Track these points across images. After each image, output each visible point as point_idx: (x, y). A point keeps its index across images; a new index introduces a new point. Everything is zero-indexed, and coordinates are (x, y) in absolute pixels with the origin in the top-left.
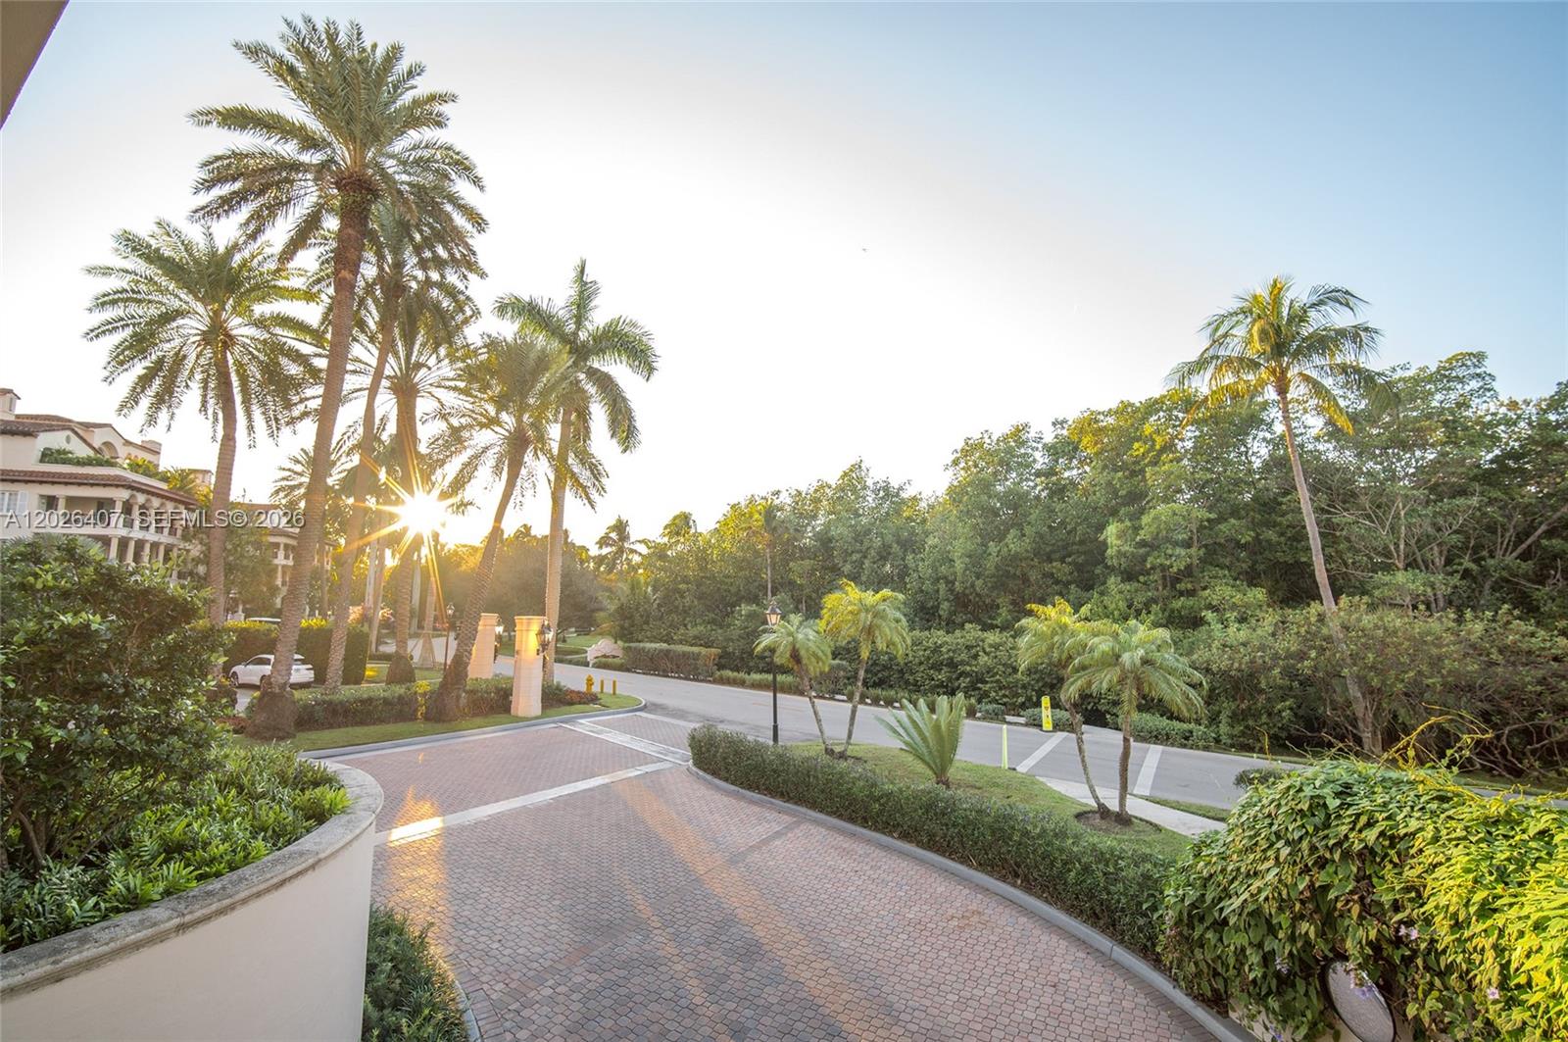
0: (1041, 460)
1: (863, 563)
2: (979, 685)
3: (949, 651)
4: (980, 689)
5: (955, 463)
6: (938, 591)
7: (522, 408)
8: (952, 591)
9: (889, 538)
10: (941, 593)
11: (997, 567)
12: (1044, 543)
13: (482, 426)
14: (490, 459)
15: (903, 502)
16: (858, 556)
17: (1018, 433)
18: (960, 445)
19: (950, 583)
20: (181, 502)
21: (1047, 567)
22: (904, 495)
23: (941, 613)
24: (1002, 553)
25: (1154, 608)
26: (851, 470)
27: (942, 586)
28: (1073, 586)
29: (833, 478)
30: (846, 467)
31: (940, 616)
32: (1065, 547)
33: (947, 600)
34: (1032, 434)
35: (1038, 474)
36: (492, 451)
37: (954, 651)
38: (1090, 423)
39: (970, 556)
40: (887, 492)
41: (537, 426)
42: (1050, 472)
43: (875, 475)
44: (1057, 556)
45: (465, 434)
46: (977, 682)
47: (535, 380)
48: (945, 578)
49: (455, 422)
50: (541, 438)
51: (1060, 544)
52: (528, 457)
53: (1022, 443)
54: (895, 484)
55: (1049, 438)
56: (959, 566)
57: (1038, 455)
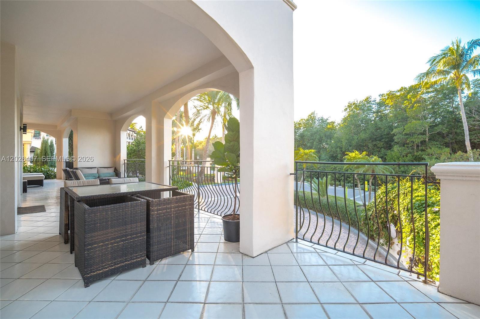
0: (375, 108)
1: (313, 143)
2: (348, 179)
3: (339, 169)
4: (348, 180)
5: (346, 110)
6: (337, 151)
7: (214, 103)
8: (342, 151)
9: (322, 135)
10: (338, 151)
11: (356, 143)
12: (374, 135)
13: (204, 109)
14: (206, 118)
15: (328, 123)
16: (312, 141)
17: (367, 100)
18: (347, 105)
19: (341, 148)
20: (133, 131)
21: (374, 143)
22: (328, 121)
23: (338, 157)
24: (359, 139)
25: (409, 155)
26: (312, 114)
27: (338, 150)
28: (383, 149)
29: (306, 117)
30: (310, 114)
31: (338, 159)
32: (382, 136)
33: (340, 153)
34: (372, 99)
35: (374, 113)
36: (207, 116)
37: (340, 169)
38: (391, 95)
39: (348, 140)
40: (323, 121)
41: (218, 108)
42: (378, 112)
43: (319, 115)
44: (378, 139)
45: (200, 112)
46: (348, 178)
47: (217, 96)
48: (340, 147)
49: (198, 109)
50: (219, 111)
51: (379, 135)
52: (216, 116)
53: (369, 102)
54: (325, 118)
55: (378, 101)
56: (344, 143)
57: (374, 106)
